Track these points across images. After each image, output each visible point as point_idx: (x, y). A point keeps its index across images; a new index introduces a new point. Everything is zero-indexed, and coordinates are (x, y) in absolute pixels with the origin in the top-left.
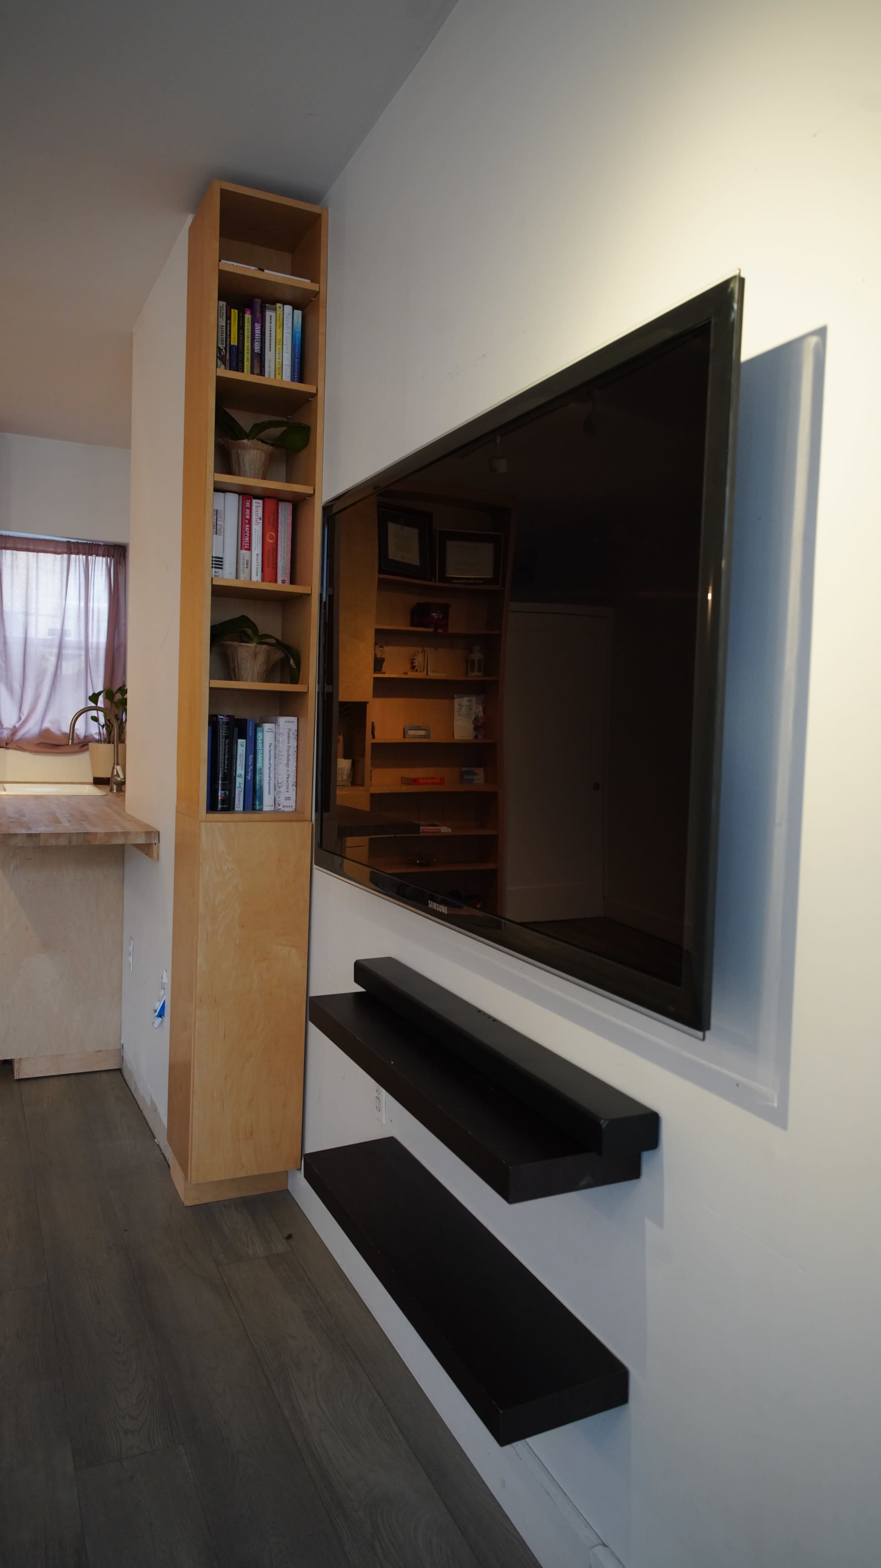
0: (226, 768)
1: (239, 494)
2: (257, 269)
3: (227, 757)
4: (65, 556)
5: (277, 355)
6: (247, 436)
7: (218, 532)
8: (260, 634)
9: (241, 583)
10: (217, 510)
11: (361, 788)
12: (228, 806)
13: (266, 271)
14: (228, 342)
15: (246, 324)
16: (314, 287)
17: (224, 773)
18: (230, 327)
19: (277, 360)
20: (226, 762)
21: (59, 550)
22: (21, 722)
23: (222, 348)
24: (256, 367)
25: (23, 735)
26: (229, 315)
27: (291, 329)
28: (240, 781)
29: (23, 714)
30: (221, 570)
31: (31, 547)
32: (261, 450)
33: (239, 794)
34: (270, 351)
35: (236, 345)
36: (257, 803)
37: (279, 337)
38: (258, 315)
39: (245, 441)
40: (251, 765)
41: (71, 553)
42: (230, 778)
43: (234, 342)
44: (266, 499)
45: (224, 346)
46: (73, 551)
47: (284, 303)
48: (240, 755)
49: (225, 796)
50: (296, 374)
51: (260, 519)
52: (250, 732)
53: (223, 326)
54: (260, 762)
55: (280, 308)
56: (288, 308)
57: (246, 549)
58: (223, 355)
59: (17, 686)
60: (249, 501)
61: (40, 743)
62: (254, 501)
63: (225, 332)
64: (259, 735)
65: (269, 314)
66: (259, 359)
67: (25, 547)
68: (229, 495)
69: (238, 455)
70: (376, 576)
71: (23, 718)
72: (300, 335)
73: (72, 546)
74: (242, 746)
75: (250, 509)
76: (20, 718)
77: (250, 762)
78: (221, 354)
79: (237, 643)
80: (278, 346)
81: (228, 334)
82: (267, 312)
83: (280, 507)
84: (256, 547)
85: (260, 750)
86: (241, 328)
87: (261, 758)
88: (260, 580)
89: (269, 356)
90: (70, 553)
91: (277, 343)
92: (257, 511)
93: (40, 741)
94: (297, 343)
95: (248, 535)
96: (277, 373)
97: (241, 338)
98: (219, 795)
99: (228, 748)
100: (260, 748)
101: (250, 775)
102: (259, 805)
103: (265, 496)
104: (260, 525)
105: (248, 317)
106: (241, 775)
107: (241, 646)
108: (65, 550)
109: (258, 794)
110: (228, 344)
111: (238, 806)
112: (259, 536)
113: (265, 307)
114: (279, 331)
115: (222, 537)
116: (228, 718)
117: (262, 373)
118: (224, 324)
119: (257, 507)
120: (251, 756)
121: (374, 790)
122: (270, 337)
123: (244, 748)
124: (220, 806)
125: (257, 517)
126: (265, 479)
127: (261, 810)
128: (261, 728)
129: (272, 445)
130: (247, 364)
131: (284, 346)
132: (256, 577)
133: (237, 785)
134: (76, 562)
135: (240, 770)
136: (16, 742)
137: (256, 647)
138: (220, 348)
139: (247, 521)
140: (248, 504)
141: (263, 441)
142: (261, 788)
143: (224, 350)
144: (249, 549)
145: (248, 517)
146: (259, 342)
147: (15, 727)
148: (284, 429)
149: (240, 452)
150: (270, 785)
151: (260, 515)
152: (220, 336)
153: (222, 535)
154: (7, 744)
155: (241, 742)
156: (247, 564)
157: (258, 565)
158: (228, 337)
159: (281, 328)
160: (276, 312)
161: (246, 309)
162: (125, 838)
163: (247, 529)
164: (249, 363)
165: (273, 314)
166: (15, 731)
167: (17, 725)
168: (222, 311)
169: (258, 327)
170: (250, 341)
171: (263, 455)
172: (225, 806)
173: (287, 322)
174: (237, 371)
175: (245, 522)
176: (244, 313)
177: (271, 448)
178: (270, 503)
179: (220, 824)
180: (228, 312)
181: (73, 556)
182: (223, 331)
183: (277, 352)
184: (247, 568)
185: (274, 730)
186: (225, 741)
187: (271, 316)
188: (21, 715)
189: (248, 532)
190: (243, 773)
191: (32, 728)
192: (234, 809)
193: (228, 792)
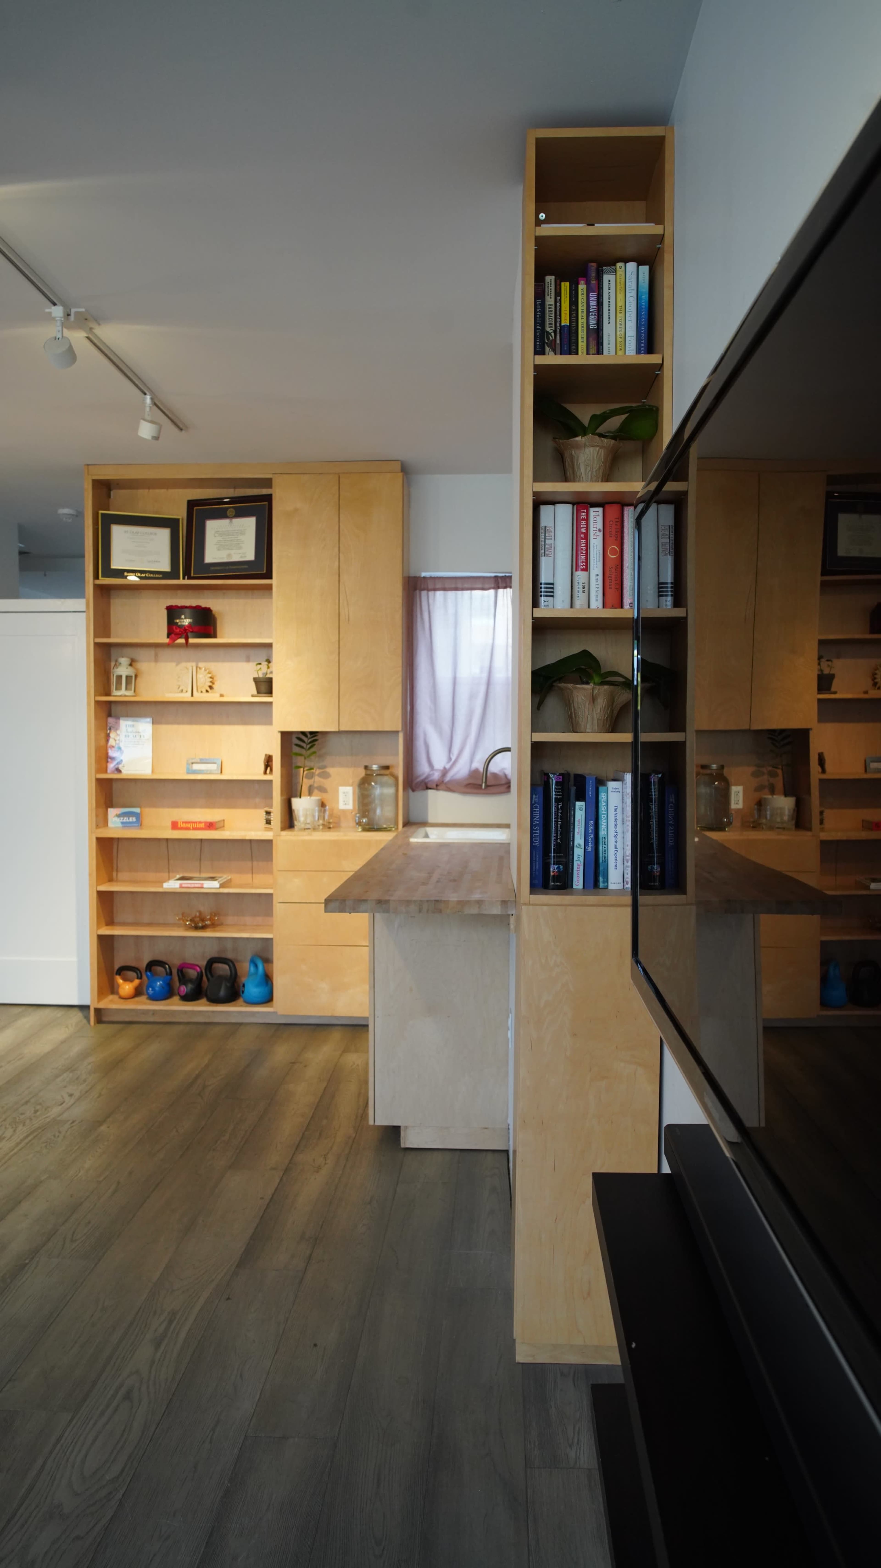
0: (559, 837)
1: (573, 504)
2: (586, 225)
3: (560, 824)
4: (492, 592)
5: (618, 326)
6: (584, 431)
7: (547, 553)
8: (603, 671)
9: (579, 611)
10: (545, 527)
11: (809, 833)
12: (563, 883)
13: (596, 225)
14: (558, 323)
15: (580, 297)
16: (657, 229)
17: (557, 843)
18: (560, 306)
19: (618, 333)
20: (559, 830)
21: (487, 586)
22: (451, 763)
23: (550, 331)
24: (591, 347)
25: (452, 777)
26: (558, 291)
27: (635, 291)
28: (578, 853)
29: (453, 755)
30: (552, 598)
31: (459, 586)
32: (598, 446)
33: (578, 868)
34: (609, 323)
35: (568, 324)
36: (601, 879)
37: (620, 303)
38: (594, 282)
39: (579, 439)
40: (591, 833)
41: (499, 588)
42: (565, 848)
43: (565, 321)
44: (606, 505)
45: (553, 328)
46: (500, 585)
47: (626, 261)
48: (579, 821)
49: (558, 871)
50: (643, 345)
51: (600, 531)
52: (590, 793)
53: (552, 305)
54: (604, 829)
55: (620, 267)
56: (631, 266)
57: (583, 570)
58: (552, 340)
59: (446, 727)
60: (585, 511)
61: (470, 784)
62: (592, 510)
63: (553, 312)
64: (602, 796)
65: (606, 278)
66: (596, 336)
67: (453, 586)
68: (559, 506)
69: (572, 457)
70: (819, 578)
71: (453, 758)
72: (647, 296)
73: (500, 580)
74: (581, 809)
75: (587, 520)
76: (450, 759)
77: (591, 829)
78: (549, 339)
79: (572, 685)
80: (619, 315)
81: (558, 314)
82: (604, 276)
83: (625, 513)
84: (595, 566)
85: (604, 814)
86: (574, 302)
87: (605, 824)
88: (600, 606)
89: (608, 330)
90: (497, 587)
91: (618, 312)
92: (595, 521)
93: (468, 782)
94: (643, 307)
95: (584, 552)
96: (618, 348)
97: (574, 315)
98: (552, 870)
99: (561, 813)
100: (604, 812)
101: (590, 845)
102: (604, 882)
103: (604, 502)
104: (600, 539)
105: (582, 287)
106: (579, 845)
107: (576, 688)
108: (493, 586)
109: (601, 868)
110: (558, 326)
111: (577, 883)
112: (598, 552)
113: (602, 270)
114: (620, 296)
115: (552, 558)
116: (561, 777)
117: (599, 351)
118: (553, 303)
119: (596, 516)
120: (592, 823)
121: (824, 836)
122: (609, 306)
123: (583, 813)
124: (551, 884)
125: (595, 529)
126: (607, 481)
127: (607, 888)
128: (604, 788)
129: (614, 438)
130: (582, 345)
131: (627, 314)
132: (596, 602)
133: (576, 858)
134: (504, 596)
135: (579, 839)
136: (446, 784)
137: (593, 689)
138: (548, 332)
139: (582, 536)
140: (584, 514)
141: (601, 435)
142: (606, 861)
143: (553, 334)
144: (586, 569)
145: (584, 530)
146: (595, 315)
147: (445, 768)
148: (624, 417)
149: (573, 452)
150: (616, 857)
151: (600, 525)
152: (548, 318)
153: (552, 556)
154: (437, 785)
155: (580, 805)
156: (584, 588)
157: (598, 588)
158: (558, 316)
159: (624, 291)
160: (616, 275)
161: (580, 278)
162: (479, 908)
163: (583, 545)
164: (584, 344)
165: (612, 277)
166: (445, 772)
167: (448, 767)
168: (550, 288)
169: (593, 297)
170: (585, 317)
171: (602, 452)
172: (558, 884)
173: (630, 283)
174: (570, 354)
175: (580, 537)
176: (577, 284)
177: (613, 442)
178: (613, 510)
179: (545, 908)
180: (558, 287)
181: (501, 591)
182: (552, 311)
183: (618, 323)
184: (583, 592)
185: (620, 790)
186: (558, 805)
187: (609, 281)
188: (451, 756)
189: (584, 548)
190: (582, 842)
191: (461, 770)
192: (572, 887)
193: (562, 867)
